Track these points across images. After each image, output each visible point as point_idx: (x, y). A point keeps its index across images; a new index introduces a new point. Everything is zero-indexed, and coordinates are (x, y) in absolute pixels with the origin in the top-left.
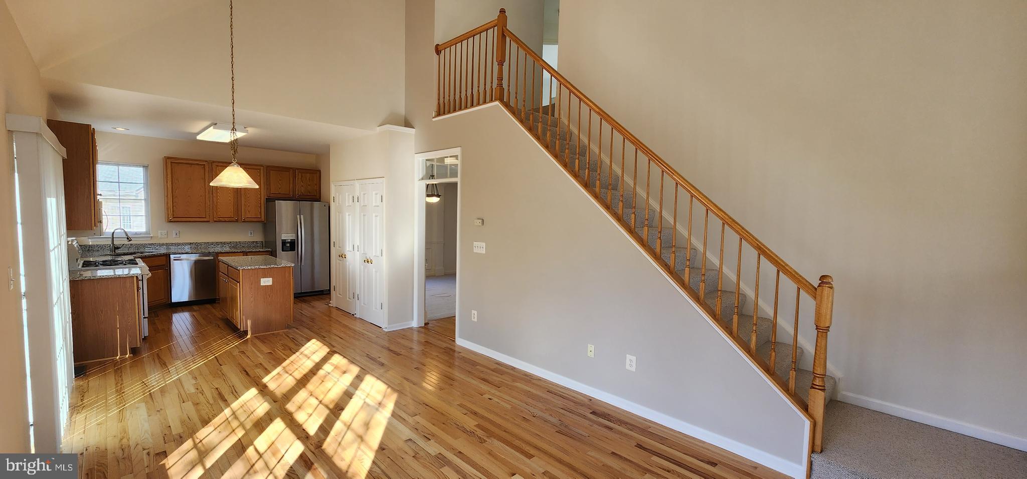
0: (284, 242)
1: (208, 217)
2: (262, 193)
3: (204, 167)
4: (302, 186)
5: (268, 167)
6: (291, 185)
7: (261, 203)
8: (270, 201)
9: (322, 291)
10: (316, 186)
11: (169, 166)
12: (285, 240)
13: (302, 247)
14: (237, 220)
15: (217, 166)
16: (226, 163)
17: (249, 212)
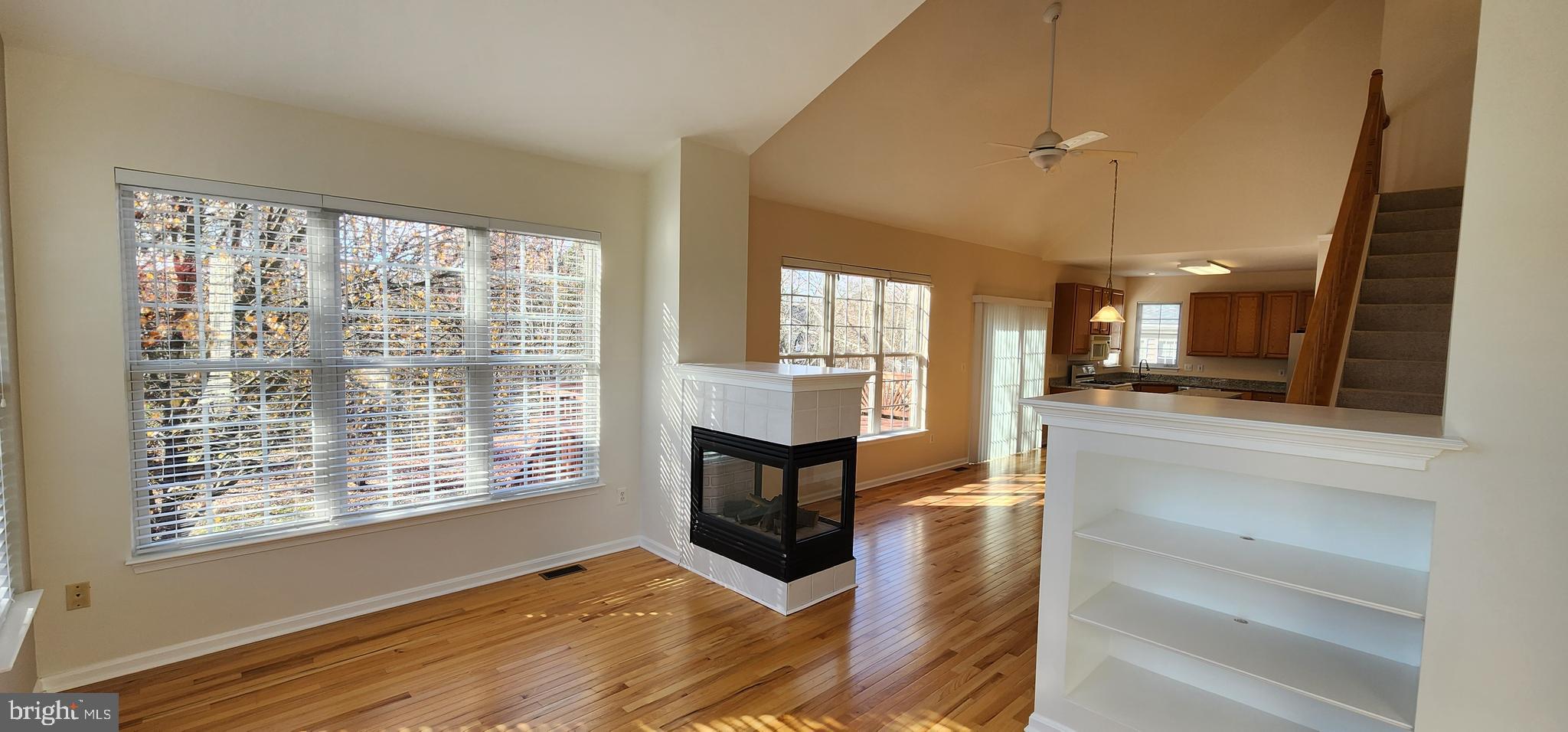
1: (1225, 351)
2: (1292, 324)
3: (1227, 300)
5: (1304, 292)
7: (1289, 337)
11: (1193, 301)
14: (1257, 355)
15: (1240, 297)
16: (1251, 293)
17: (1273, 347)
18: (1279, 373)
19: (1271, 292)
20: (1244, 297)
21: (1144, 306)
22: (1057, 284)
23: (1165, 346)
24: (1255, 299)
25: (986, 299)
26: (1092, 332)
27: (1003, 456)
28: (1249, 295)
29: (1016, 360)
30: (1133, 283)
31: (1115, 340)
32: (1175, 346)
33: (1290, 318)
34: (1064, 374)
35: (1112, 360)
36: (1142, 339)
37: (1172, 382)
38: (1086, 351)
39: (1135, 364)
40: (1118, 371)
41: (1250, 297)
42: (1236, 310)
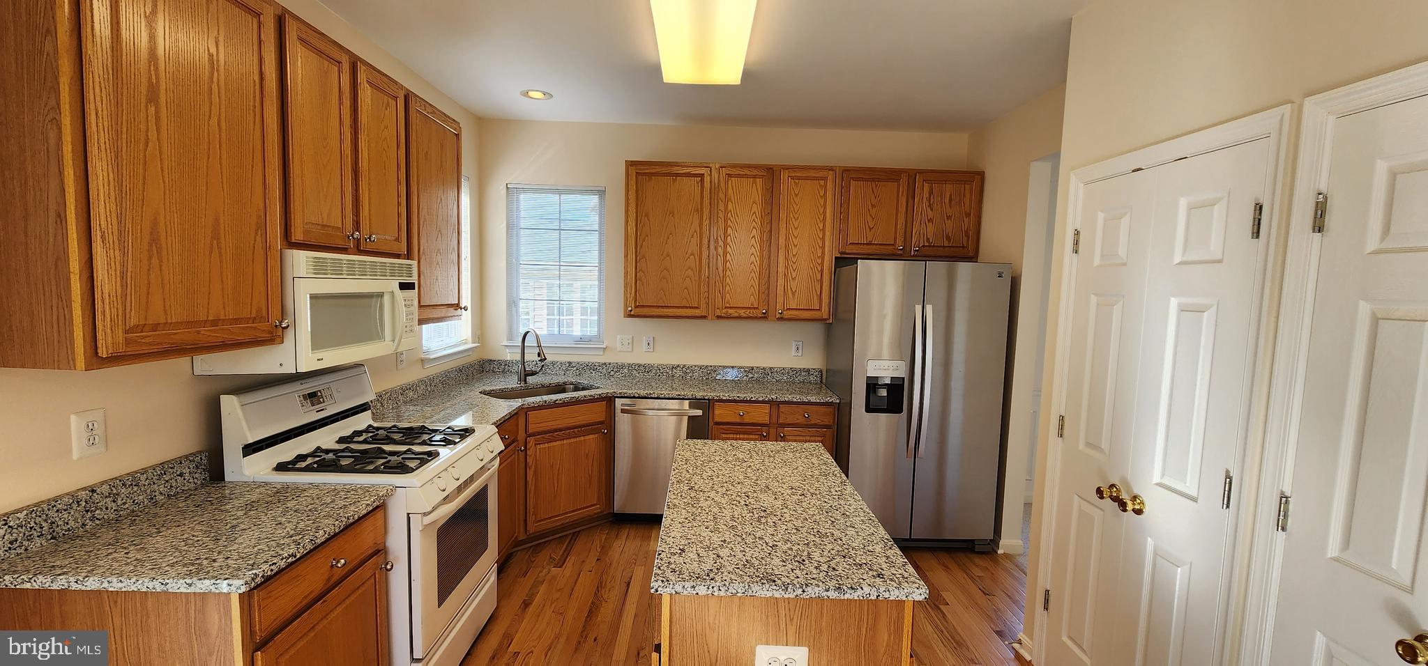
0: (872, 385)
1: (703, 306)
2: (827, 244)
3: (702, 181)
4: (930, 220)
5: (846, 170)
6: (901, 220)
7: (822, 271)
8: (845, 261)
9: (973, 541)
10: (966, 220)
11: (633, 182)
12: (877, 378)
13: (924, 395)
14: (764, 317)
15: (728, 176)
16: (749, 166)
17: (793, 294)
18: (794, 348)
19: (787, 169)
20: (738, 176)
21: (522, 196)
23: (574, 295)
24: (759, 181)
32: (594, 294)
33: (823, 231)
37: (601, 386)
39: (510, 338)
40: (474, 358)
41: (747, 176)
42: (722, 207)
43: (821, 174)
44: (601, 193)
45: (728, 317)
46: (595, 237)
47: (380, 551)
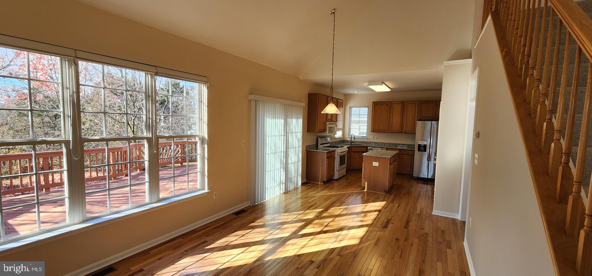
0: (419, 146)
1: (388, 130)
2: (416, 117)
3: (388, 105)
6: (434, 111)
7: (415, 123)
11: (374, 105)
12: (420, 144)
14: (401, 132)
15: (394, 104)
16: (398, 102)
17: (408, 128)
18: (410, 140)
19: (407, 101)
20: (396, 104)
21: (353, 108)
22: (308, 93)
23: (361, 127)
24: (400, 104)
25: (257, 97)
26: (327, 120)
27: (276, 195)
28: (398, 103)
29: (283, 137)
30: (348, 96)
31: (340, 125)
32: (366, 127)
33: (415, 114)
34: (314, 143)
35: (339, 134)
36: (352, 124)
37: (365, 145)
38: (324, 130)
39: (349, 136)
40: (342, 140)
41: (398, 104)
42: (392, 110)
43: (415, 102)
44: (368, 107)
45: (393, 132)
46: (367, 116)
47: (334, 156)
